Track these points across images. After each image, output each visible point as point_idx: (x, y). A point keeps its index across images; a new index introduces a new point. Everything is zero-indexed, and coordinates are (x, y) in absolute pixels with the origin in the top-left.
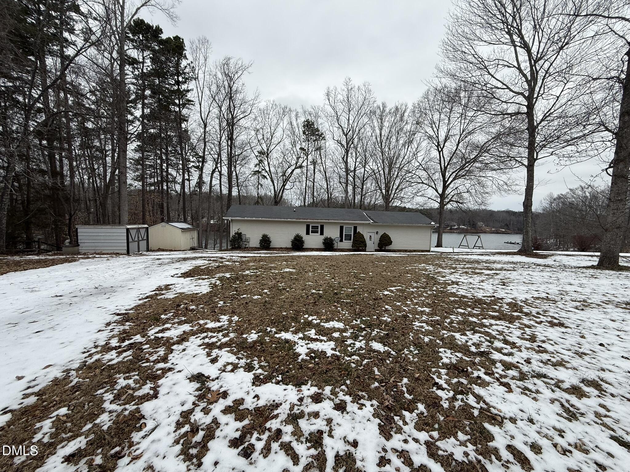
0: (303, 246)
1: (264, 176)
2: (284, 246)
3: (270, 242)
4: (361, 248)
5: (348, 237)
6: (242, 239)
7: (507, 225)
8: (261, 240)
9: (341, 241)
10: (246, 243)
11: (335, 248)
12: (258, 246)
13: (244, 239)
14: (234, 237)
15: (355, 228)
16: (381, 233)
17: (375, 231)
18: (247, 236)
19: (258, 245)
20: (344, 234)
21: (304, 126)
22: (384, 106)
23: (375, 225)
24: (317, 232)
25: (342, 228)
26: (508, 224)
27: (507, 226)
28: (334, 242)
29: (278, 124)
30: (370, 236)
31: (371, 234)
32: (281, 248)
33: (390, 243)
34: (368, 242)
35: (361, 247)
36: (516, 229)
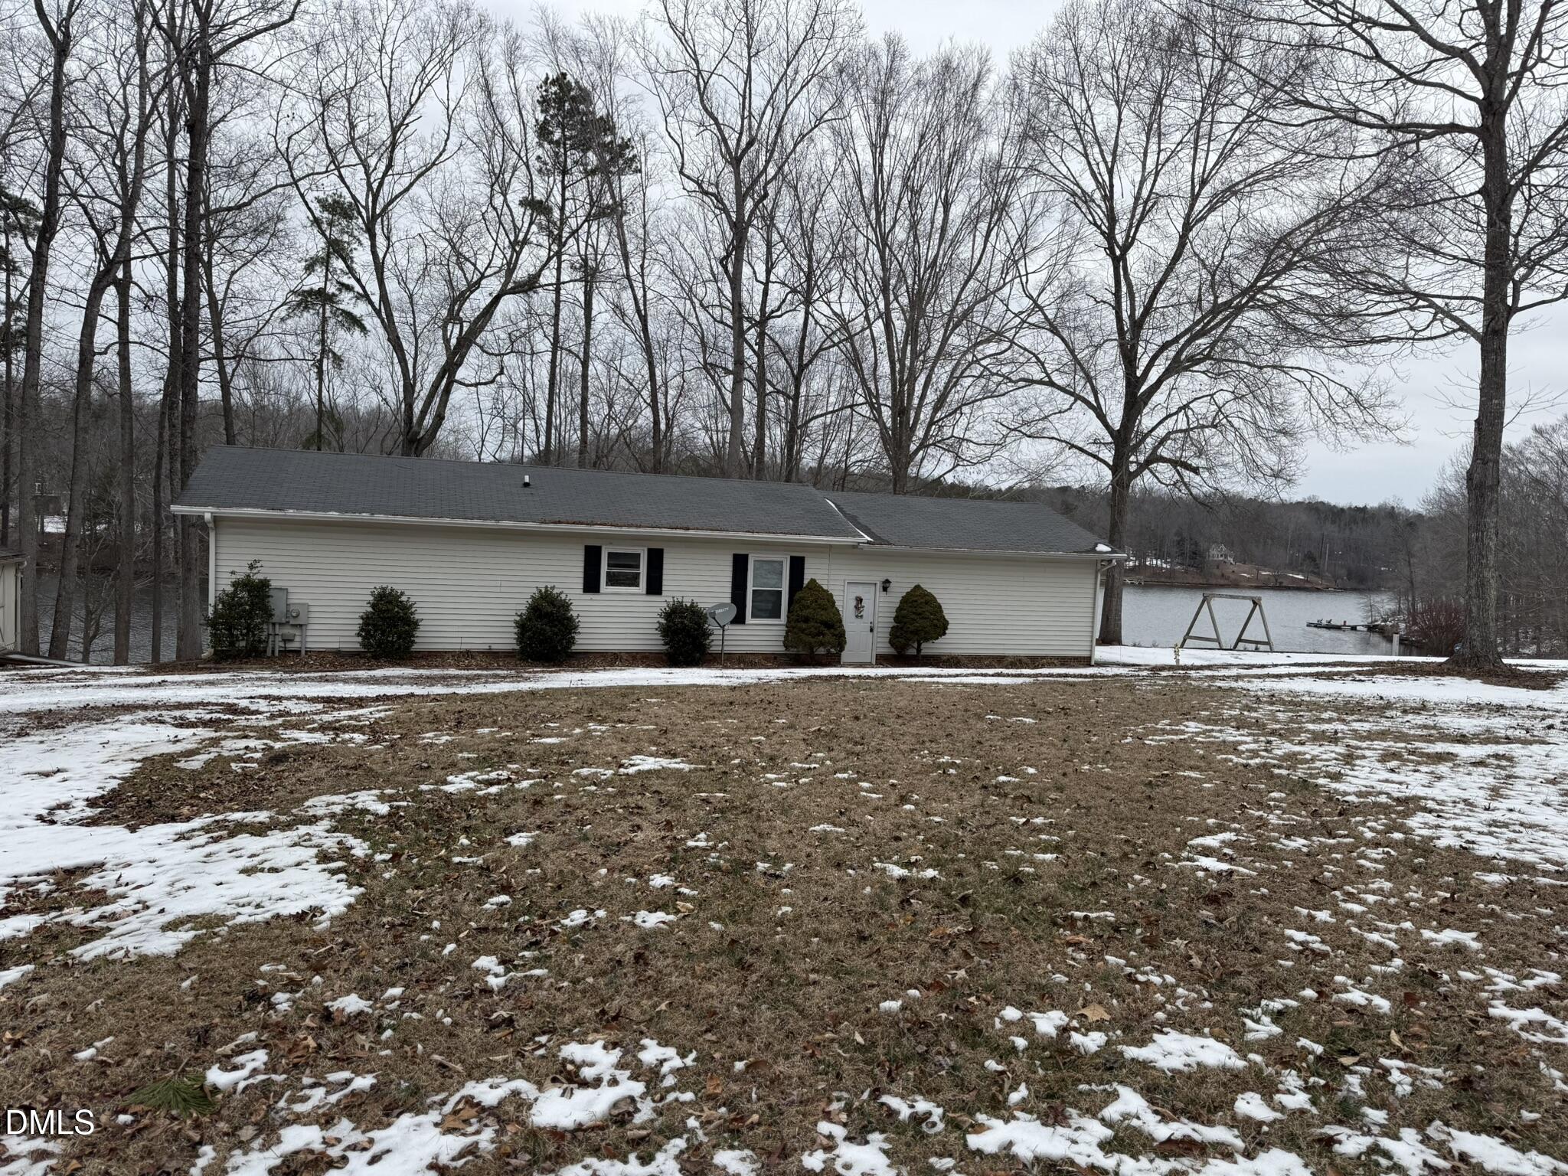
0: (572, 642)
1: (348, 315)
2: (478, 643)
3: (415, 624)
4: (822, 651)
5: (768, 606)
6: (268, 614)
7: (1310, 557)
8: (367, 619)
9: (739, 619)
10: (288, 631)
11: (715, 648)
12: (353, 643)
13: (279, 613)
14: (229, 602)
15: (798, 565)
16: (902, 587)
17: (879, 579)
18: (296, 598)
19: (351, 641)
20: (750, 589)
21: (544, 102)
22: (895, 52)
23: (880, 551)
24: (633, 581)
25: (740, 565)
26: (1316, 554)
27: (1311, 561)
28: (711, 625)
29: (424, 82)
30: (859, 600)
31: (860, 591)
32: (468, 654)
33: (940, 627)
34: (853, 627)
35: (822, 644)
36: (1343, 572)
